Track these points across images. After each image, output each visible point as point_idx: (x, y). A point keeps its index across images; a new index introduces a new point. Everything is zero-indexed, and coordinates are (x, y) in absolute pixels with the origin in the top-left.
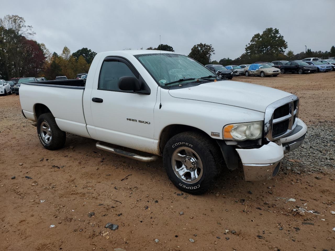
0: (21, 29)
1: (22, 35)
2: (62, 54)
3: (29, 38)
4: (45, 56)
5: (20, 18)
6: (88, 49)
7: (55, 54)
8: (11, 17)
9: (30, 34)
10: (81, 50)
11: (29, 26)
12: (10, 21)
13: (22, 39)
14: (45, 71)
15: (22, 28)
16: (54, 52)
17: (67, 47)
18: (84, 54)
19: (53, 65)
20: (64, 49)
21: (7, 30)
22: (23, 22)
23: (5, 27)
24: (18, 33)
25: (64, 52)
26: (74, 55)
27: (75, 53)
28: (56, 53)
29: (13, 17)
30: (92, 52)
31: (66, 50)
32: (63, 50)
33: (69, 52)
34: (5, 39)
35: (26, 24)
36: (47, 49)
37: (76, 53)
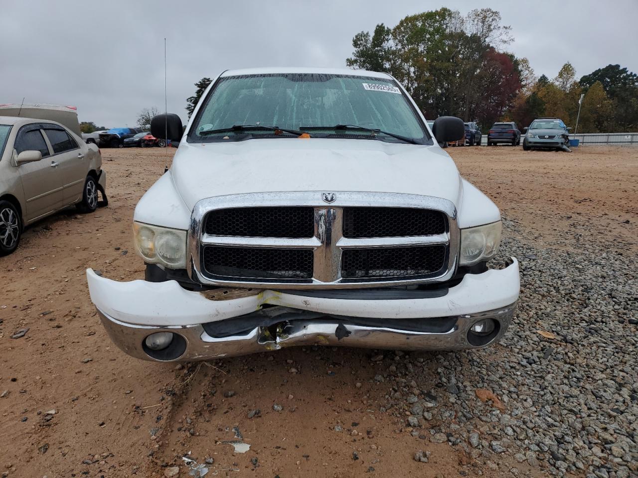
0: (491, 34)
1: (491, 45)
2: (556, 79)
3: (501, 49)
4: (523, 83)
5: (493, 13)
6: (621, 68)
7: (543, 79)
8: (479, 13)
9: (505, 42)
10: (603, 69)
11: (504, 27)
12: (476, 20)
13: (488, 53)
14: (513, 113)
15: (494, 31)
16: (542, 75)
17: (570, 65)
18: (609, 78)
19: (531, 99)
20: (564, 68)
21: (467, 37)
22: (498, 20)
23: (466, 32)
24: (485, 41)
25: (561, 75)
26: (585, 79)
27: (587, 76)
28: (546, 77)
29: (482, 13)
30: (629, 73)
31: (567, 70)
32: (561, 71)
33: (573, 74)
34: (461, 54)
35: (501, 24)
36: (530, 69)
37: (590, 75)
